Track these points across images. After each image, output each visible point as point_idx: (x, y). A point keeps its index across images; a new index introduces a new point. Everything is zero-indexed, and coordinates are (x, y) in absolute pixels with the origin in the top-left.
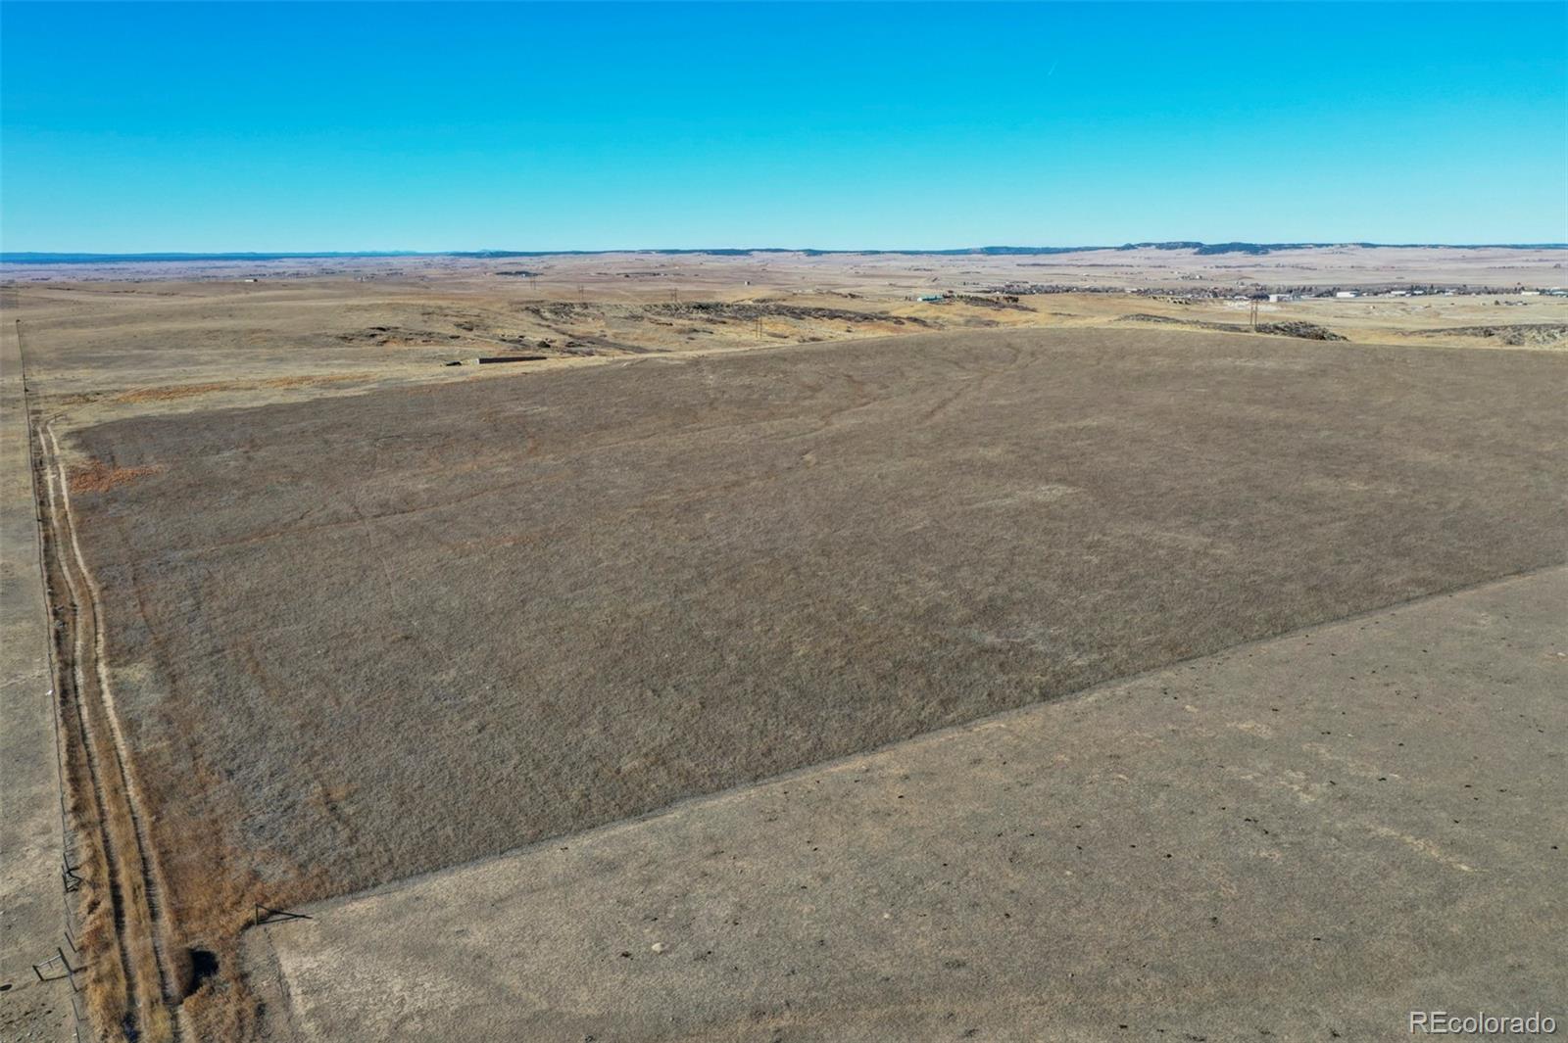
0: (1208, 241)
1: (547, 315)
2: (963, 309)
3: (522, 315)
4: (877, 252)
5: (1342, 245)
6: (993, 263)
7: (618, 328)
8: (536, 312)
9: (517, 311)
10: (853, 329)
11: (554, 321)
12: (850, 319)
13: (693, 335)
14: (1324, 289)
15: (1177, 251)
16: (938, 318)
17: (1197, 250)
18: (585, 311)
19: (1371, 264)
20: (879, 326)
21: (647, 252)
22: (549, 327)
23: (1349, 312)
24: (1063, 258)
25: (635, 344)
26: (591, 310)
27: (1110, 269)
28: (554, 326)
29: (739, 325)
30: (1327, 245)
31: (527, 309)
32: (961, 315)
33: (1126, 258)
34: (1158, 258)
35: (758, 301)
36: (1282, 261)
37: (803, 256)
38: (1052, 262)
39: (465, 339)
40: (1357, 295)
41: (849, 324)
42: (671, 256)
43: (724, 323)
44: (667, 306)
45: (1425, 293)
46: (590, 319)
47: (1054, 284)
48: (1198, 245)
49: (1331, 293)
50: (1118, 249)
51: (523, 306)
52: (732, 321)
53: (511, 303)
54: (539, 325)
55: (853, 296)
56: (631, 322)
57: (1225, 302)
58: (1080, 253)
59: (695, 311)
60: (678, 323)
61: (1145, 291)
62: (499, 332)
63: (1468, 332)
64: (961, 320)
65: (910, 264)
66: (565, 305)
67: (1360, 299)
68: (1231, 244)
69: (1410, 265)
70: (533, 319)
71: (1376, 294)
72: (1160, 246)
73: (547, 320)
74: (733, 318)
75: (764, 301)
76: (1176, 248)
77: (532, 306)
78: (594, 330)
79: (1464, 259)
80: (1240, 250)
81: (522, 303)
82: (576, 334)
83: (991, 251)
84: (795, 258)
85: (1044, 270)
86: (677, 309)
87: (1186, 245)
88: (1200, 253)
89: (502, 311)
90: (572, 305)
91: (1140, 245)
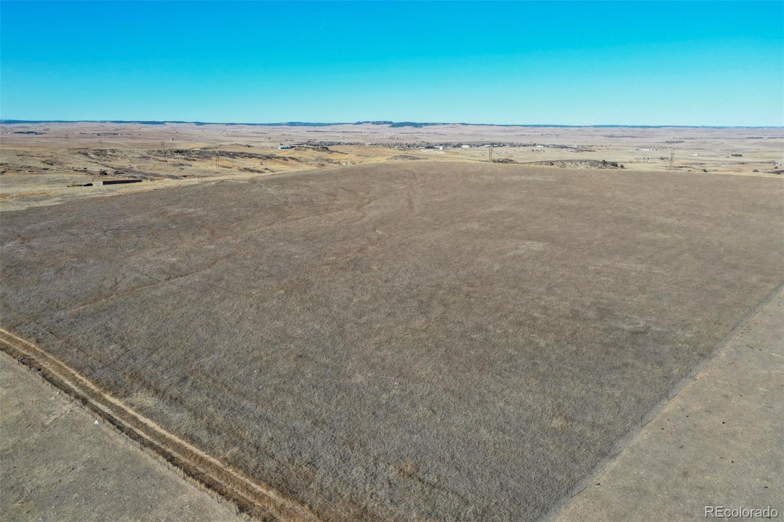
0: (395, 121)
1: (92, 156)
2: (313, 153)
3: (78, 156)
4: (234, 124)
5: (453, 124)
6: (294, 130)
7: (138, 163)
8: (86, 154)
9: (74, 154)
10: (264, 163)
11: (98, 159)
12: (260, 158)
13: (182, 167)
14: (456, 144)
15: (381, 125)
16: (301, 157)
17: (390, 125)
18: (114, 154)
19: (467, 132)
20: (276, 162)
21: (104, 122)
22: (97, 163)
23: (476, 154)
24: (328, 128)
25: (152, 172)
26: (117, 153)
27: (353, 134)
28: (99, 162)
29: (203, 161)
30: (447, 124)
31: (79, 152)
32: (313, 156)
33: (358, 128)
34: (374, 129)
35: (203, 148)
36: (430, 131)
37: (194, 125)
38: (323, 130)
39: (52, 170)
40: (471, 147)
41: (260, 160)
42: (119, 124)
43: (195, 160)
44: (159, 151)
45: (498, 146)
46: (119, 159)
47: (330, 141)
48: (391, 123)
49: (459, 145)
50: (354, 124)
51: (77, 151)
52: (198, 159)
53: (69, 150)
54: (90, 162)
55: (249, 146)
56: (144, 160)
57: (421, 150)
58: (336, 126)
59: (176, 154)
60: (170, 160)
61: (375, 145)
62: (71, 166)
63: (544, 163)
64: (313, 158)
65: (253, 130)
66: (102, 150)
67: (471, 149)
68: (406, 123)
69: (484, 133)
70: (84, 158)
71: (478, 146)
72: (373, 123)
73: (94, 159)
74: (198, 158)
75: (206, 149)
76: (381, 124)
77: (82, 151)
78: (125, 165)
79: (504, 131)
80: (410, 125)
81: (75, 149)
82: (114, 167)
83: (292, 124)
84: (190, 126)
85: (322, 134)
86: (165, 153)
87: (385, 123)
88: (392, 126)
89: (65, 154)
90: (105, 150)
91: (364, 122)
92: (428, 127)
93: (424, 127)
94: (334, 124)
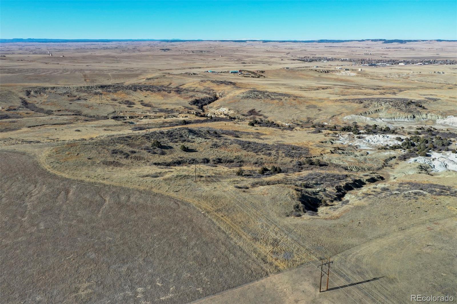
9: (21, 92)
12: (153, 91)
15: (377, 42)
17: (384, 42)
24: (341, 44)
30: (426, 41)
31: (27, 91)
33: (361, 44)
37: (261, 43)
38: (336, 46)
48: (385, 40)
53: (23, 88)
66: (45, 88)
68: (395, 40)
72: (372, 40)
77: (30, 90)
80: (397, 42)
81: (27, 88)
82: (29, 102)
84: (259, 43)
87: (381, 40)
90: (48, 88)
91: (366, 40)
92: (411, 43)
93: (408, 43)
94: (346, 41)
